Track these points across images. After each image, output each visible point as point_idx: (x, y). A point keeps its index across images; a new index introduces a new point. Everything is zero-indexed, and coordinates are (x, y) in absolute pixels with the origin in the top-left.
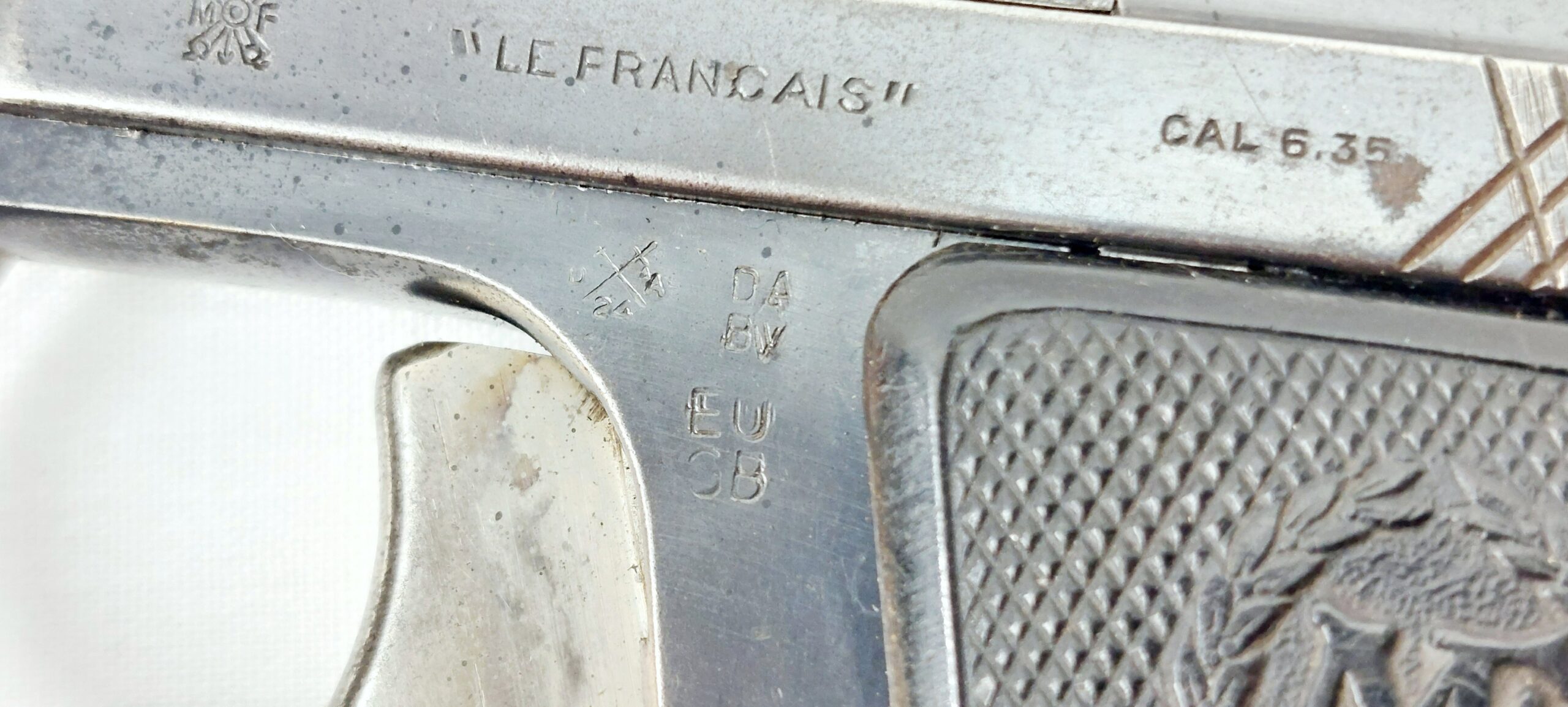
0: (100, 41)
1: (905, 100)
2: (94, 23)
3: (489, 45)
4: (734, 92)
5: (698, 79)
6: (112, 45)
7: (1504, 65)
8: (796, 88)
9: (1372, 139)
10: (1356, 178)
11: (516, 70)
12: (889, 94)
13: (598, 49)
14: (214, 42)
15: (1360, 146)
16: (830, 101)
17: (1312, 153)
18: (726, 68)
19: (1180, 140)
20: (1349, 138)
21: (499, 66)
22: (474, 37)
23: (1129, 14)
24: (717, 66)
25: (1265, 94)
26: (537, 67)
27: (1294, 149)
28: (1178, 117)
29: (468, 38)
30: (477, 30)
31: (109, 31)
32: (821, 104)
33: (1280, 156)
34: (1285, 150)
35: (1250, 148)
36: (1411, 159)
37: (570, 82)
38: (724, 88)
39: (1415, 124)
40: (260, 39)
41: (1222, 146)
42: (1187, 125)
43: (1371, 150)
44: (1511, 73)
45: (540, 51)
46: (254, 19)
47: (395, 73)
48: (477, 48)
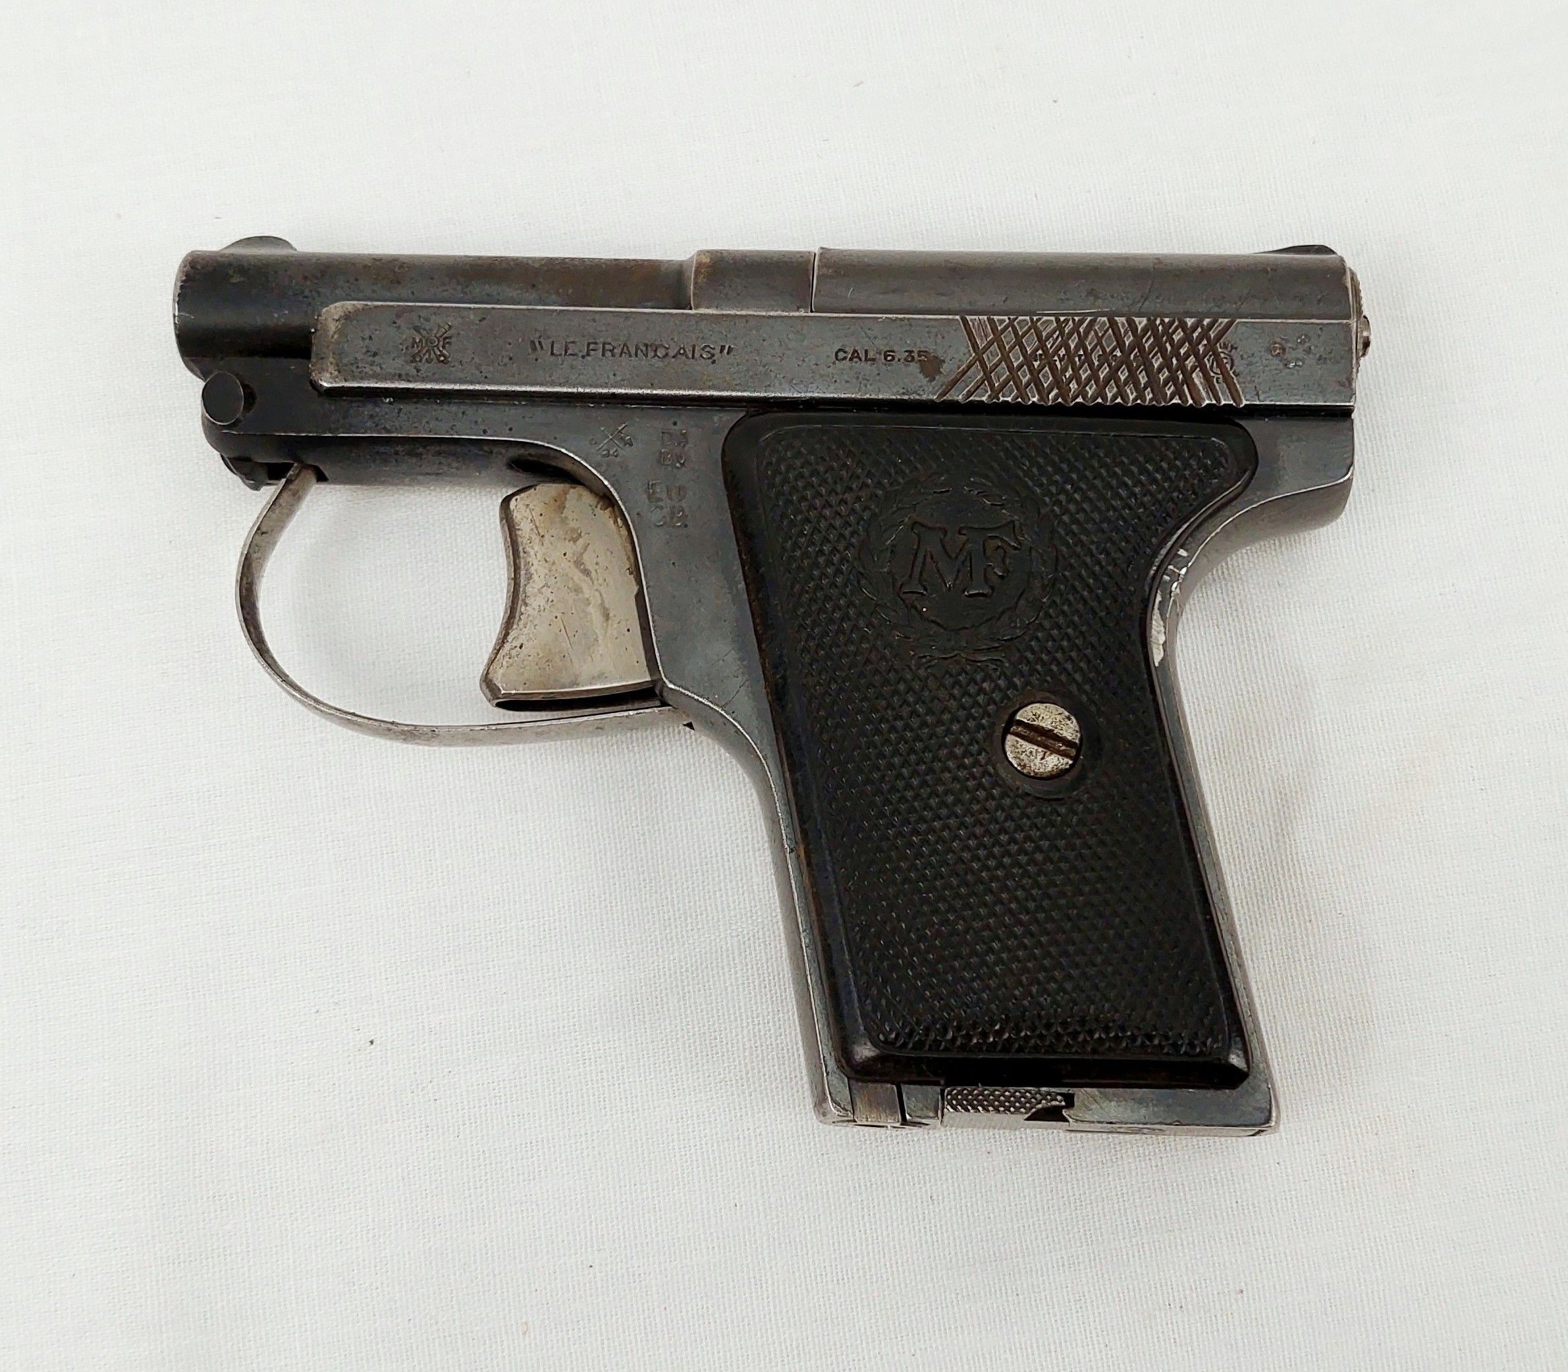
0: (371, 358)
1: (728, 353)
2: (368, 351)
3: (546, 344)
4: (656, 355)
5: (639, 352)
6: (377, 359)
7: (968, 318)
8: (682, 352)
9: (920, 351)
10: (914, 368)
11: (561, 355)
12: (722, 351)
13: (596, 343)
14: (424, 355)
15: (916, 355)
16: (697, 355)
17: (896, 359)
18: (651, 346)
19: (845, 358)
20: (911, 352)
21: (552, 354)
22: (540, 342)
23: (816, 312)
24: (646, 345)
25: (875, 338)
26: (569, 352)
27: (889, 358)
28: (840, 350)
29: (537, 344)
30: (541, 340)
31: (375, 354)
32: (693, 357)
33: (884, 361)
34: (886, 359)
35: (873, 360)
36: (936, 357)
37: (583, 357)
38: (651, 354)
39: (936, 344)
40: (444, 352)
41: (860, 360)
42: (845, 352)
43: (919, 356)
44: (971, 320)
45: (570, 346)
46: (441, 343)
47: (506, 360)
48: (542, 348)
